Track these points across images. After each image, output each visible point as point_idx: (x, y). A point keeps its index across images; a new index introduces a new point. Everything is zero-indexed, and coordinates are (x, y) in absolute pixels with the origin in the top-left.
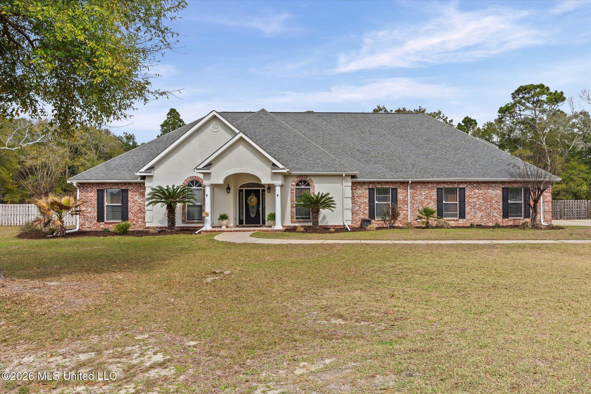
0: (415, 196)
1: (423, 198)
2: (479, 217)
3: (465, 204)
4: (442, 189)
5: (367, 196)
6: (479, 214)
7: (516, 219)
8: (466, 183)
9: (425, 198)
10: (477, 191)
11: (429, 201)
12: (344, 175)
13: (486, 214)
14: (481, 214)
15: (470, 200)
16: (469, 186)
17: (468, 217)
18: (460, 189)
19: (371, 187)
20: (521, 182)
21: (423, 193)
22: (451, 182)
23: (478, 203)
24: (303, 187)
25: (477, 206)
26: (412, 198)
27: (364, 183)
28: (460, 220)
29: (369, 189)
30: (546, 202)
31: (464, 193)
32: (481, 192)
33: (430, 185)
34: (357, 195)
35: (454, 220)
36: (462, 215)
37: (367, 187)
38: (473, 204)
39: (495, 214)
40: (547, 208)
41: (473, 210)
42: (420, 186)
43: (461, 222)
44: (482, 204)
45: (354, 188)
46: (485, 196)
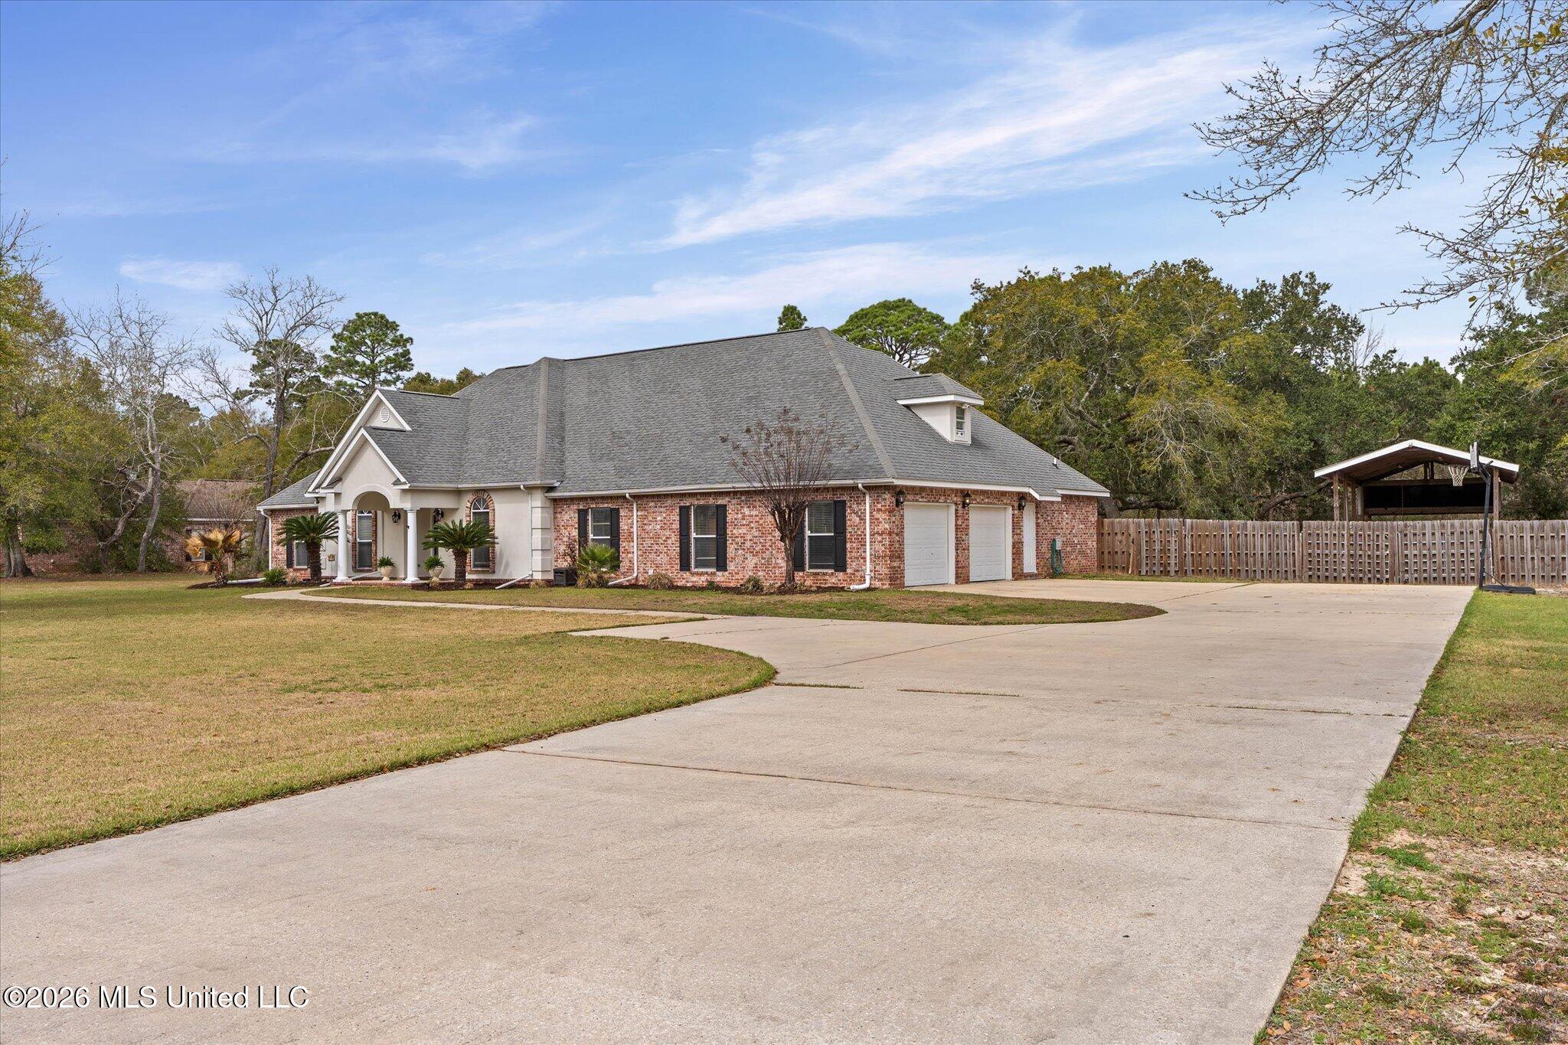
0: (645, 524)
1: (659, 527)
2: (751, 567)
3: (726, 540)
4: (688, 508)
5: (577, 526)
6: (752, 561)
7: (818, 574)
8: (727, 494)
9: (662, 528)
10: (746, 511)
11: (668, 533)
12: (522, 487)
13: (763, 561)
14: (754, 561)
15: (735, 531)
16: (734, 501)
17: (731, 566)
18: (718, 507)
19: (581, 507)
20: (828, 488)
21: (659, 518)
22: (704, 493)
23: (749, 537)
24: (482, 510)
25: (748, 544)
26: (642, 527)
27: (572, 500)
28: (718, 573)
29: (579, 511)
30: (878, 533)
31: (725, 517)
32: (754, 513)
33: (669, 502)
34: (562, 523)
35: (707, 573)
36: (721, 565)
37: (576, 507)
38: (739, 539)
39: (779, 561)
40: (880, 548)
41: (740, 552)
42: (652, 504)
43: (720, 577)
44: (755, 540)
45: (559, 510)
46: (761, 522)
